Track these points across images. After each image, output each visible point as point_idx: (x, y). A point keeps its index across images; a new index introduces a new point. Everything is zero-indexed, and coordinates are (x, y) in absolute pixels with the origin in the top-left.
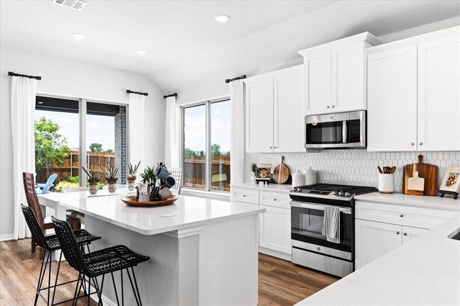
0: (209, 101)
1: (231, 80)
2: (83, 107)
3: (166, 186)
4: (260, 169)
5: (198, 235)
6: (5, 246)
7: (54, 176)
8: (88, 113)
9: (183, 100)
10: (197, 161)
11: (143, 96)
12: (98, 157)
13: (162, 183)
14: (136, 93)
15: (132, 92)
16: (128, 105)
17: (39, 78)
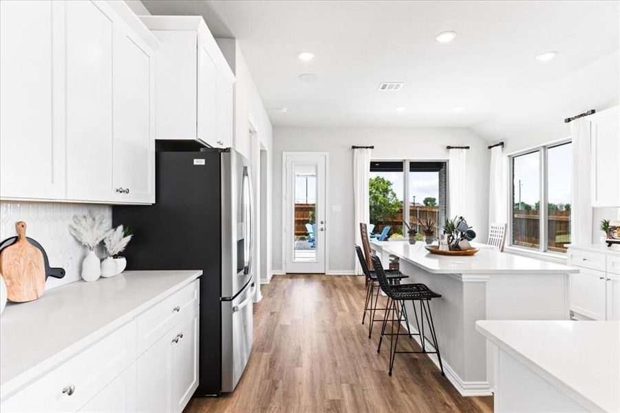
0: (544, 147)
1: (573, 119)
2: (407, 166)
3: (465, 238)
4: (615, 228)
5: (485, 282)
6: (349, 278)
7: (387, 228)
8: (411, 171)
9: (511, 150)
10: (532, 216)
11: (465, 150)
12: (426, 211)
13: (462, 236)
14: (456, 148)
15: (453, 148)
16: (448, 160)
17: (372, 147)
